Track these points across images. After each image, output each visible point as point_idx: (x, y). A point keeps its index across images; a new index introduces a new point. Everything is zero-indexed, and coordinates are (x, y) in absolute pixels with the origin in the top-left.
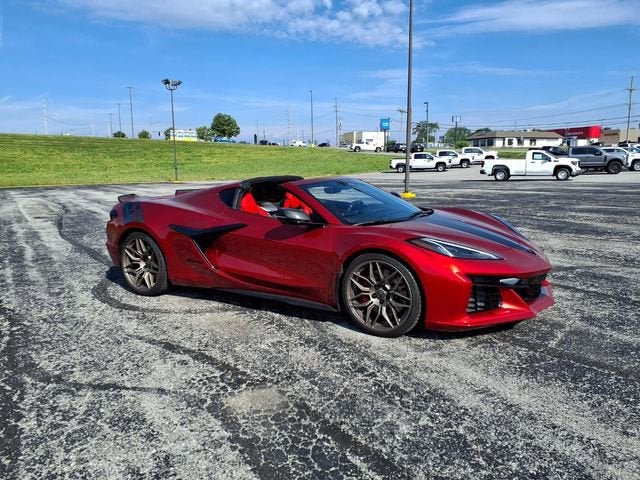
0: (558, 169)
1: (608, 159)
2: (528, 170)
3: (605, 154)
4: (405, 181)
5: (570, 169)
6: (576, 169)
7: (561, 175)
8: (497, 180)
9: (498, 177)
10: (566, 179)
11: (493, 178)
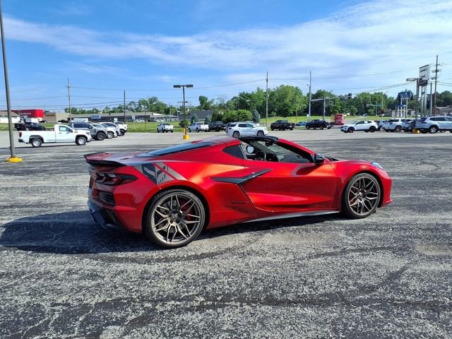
0: (78, 137)
1: (97, 131)
2: (57, 138)
3: (94, 128)
4: (11, 148)
5: (86, 138)
6: (89, 137)
7: (81, 142)
8: (34, 147)
9: (35, 144)
10: (84, 144)
11: (31, 145)
